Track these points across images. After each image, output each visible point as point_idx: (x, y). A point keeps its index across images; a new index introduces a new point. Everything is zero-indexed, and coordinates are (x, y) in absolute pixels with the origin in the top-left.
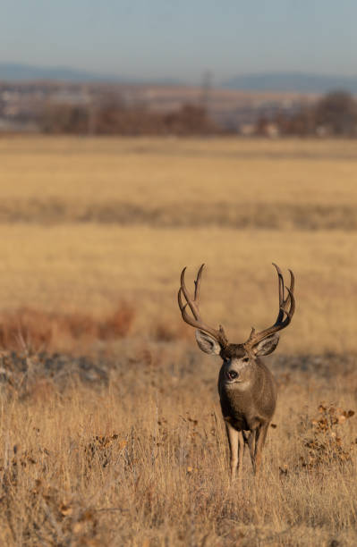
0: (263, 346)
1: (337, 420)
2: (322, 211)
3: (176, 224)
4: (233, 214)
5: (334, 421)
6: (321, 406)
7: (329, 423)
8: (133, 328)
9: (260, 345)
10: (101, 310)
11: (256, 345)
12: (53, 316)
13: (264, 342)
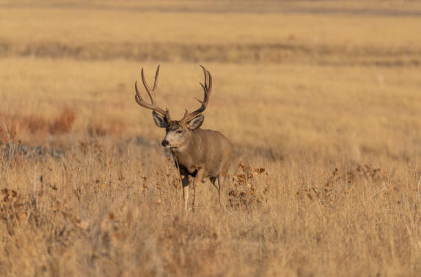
0: (194, 123)
1: (252, 175)
2: (201, 48)
3: (94, 58)
4: (136, 51)
5: (249, 176)
6: (241, 165)
7: (246, 177)
8: (74, 127)
9: (192, 122)
10: (50, 113)
11: (188, 123)
12: (15, 118)
13: (194, 120)
